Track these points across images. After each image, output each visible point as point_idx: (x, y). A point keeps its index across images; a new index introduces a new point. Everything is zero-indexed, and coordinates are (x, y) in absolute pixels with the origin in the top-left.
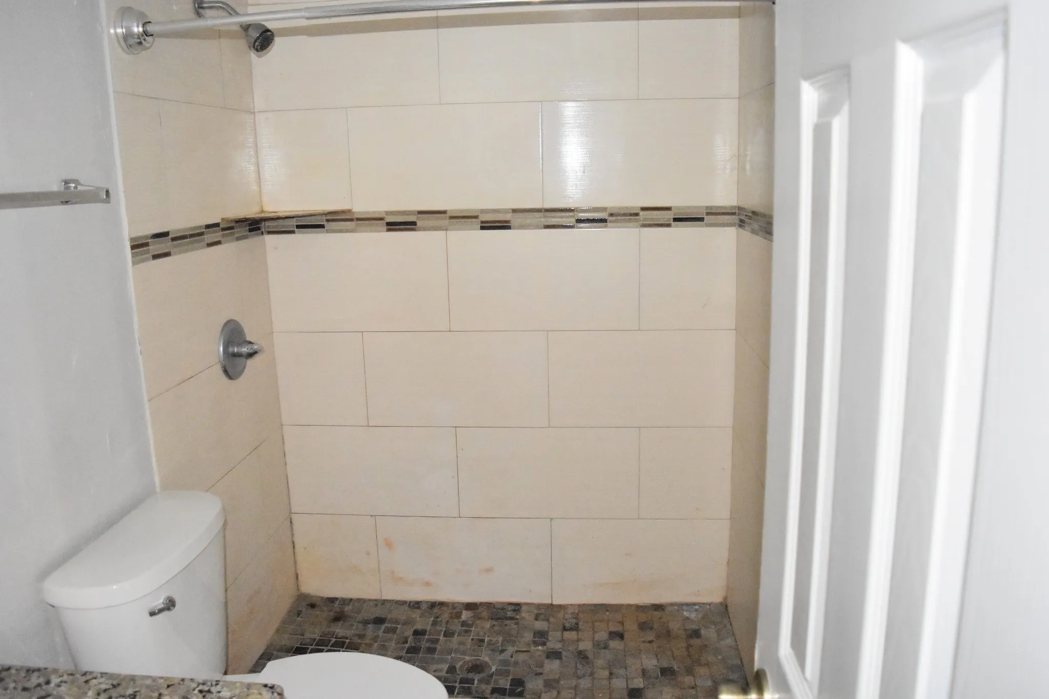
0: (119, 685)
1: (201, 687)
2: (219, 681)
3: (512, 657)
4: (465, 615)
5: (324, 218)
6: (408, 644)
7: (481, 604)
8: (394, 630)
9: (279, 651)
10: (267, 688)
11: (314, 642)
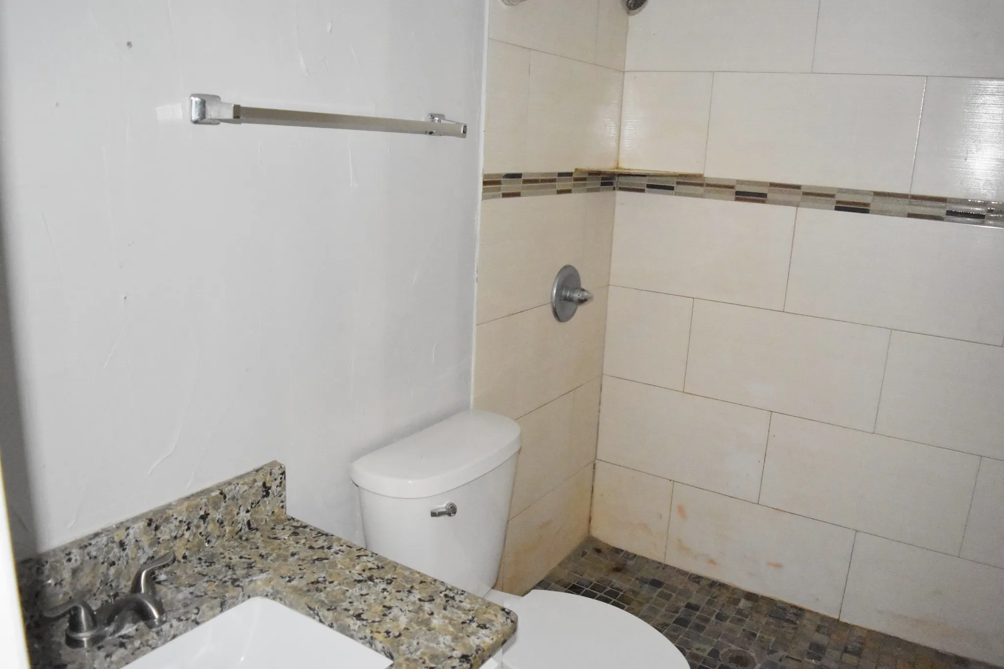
0: (383, 568)
1: (447, 592)
2: (464, 592)
3: (780, 660)
4: (743, 604)
5: (675, 180)
6: (678, 615)
7: (763, 597)
8: (667, 597)
9: (558, 582)
10: (503, 612)
11: (590, 585)
